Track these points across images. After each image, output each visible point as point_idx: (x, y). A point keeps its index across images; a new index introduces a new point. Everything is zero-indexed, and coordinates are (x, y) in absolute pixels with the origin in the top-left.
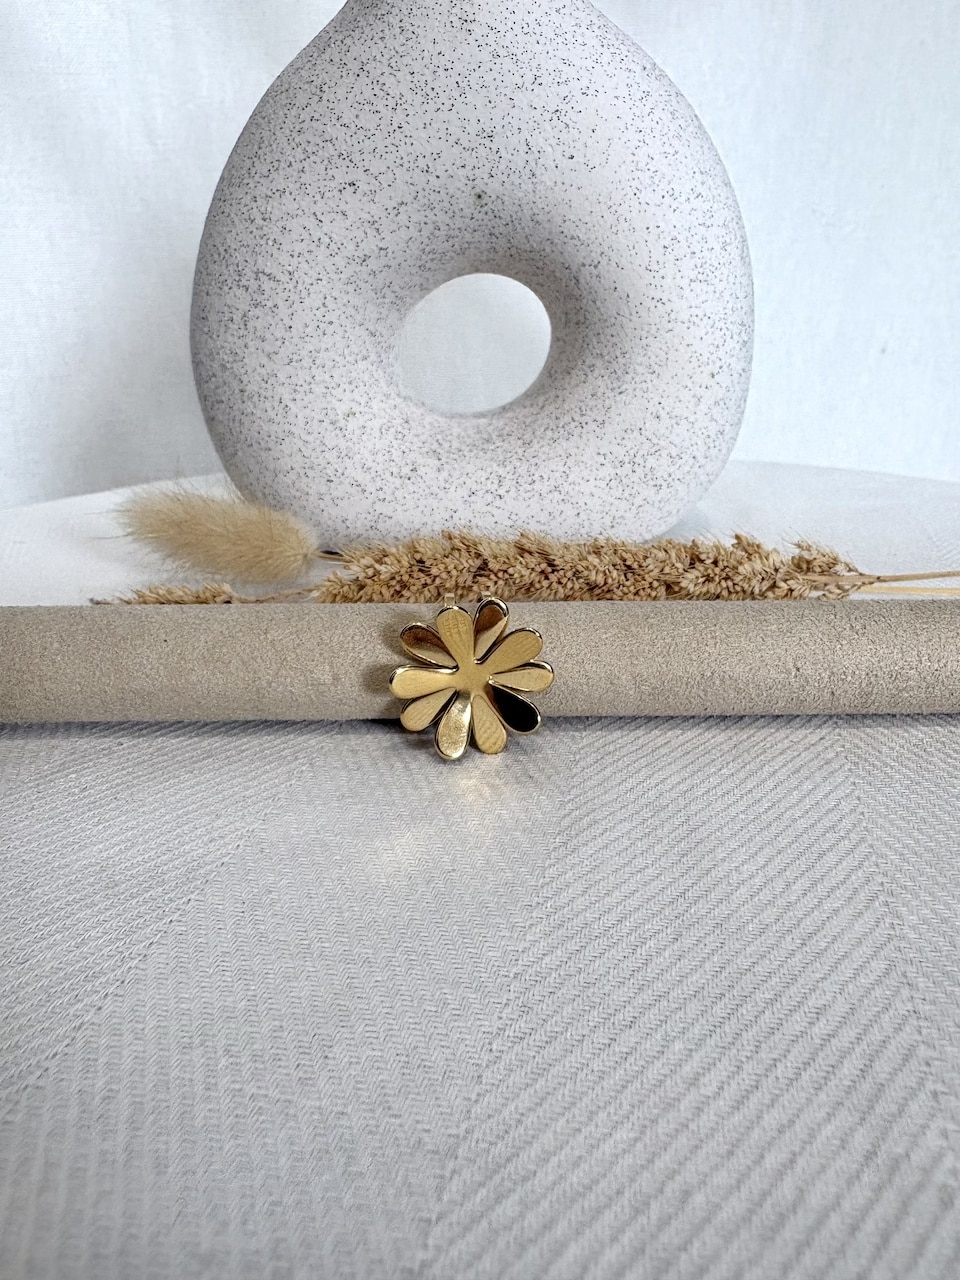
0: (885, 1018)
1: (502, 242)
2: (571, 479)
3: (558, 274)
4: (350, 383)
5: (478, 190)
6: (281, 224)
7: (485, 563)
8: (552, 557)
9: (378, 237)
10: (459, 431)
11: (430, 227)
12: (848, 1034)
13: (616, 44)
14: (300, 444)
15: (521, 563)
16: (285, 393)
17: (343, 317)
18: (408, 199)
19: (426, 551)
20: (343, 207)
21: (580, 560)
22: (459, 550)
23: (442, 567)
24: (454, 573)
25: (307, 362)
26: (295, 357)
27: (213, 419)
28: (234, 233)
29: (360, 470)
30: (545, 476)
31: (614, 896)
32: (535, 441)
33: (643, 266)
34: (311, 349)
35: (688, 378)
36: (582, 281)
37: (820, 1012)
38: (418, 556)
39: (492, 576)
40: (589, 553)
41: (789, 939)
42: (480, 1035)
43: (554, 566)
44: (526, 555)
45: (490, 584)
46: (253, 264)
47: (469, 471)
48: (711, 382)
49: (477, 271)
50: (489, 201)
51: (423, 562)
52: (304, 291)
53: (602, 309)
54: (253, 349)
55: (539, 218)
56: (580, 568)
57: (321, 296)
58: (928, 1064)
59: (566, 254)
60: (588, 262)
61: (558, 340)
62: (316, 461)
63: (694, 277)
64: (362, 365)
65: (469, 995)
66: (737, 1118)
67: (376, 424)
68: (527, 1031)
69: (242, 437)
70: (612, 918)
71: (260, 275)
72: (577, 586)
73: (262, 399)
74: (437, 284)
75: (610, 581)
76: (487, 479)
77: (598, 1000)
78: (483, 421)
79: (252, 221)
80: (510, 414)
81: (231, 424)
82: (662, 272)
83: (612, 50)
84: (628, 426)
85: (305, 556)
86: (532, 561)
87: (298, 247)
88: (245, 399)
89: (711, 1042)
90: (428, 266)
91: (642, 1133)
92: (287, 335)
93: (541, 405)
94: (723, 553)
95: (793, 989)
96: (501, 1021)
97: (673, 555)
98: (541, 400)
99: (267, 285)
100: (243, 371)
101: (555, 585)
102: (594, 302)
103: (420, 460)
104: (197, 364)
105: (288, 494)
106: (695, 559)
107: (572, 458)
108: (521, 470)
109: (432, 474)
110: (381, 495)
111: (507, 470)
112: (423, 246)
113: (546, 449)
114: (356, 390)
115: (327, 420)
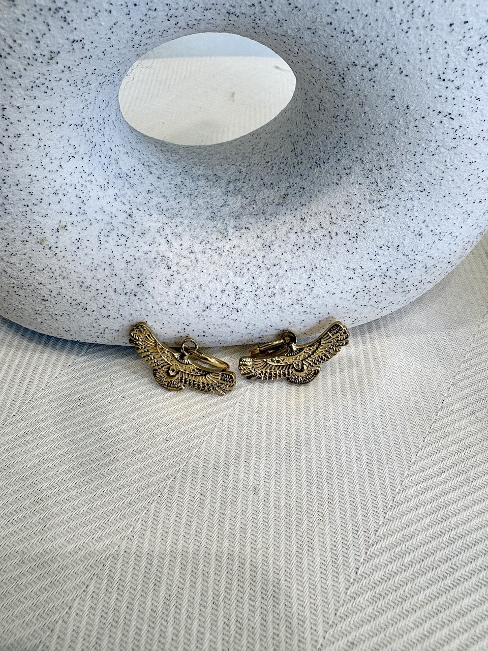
11: (143, 8)
29: (77, 289)
35: (462, 197)
36: (349, 81)
53: (370, 115)
59: (332, 49)
60: (360, 62)
62: (25, 282)
107: (318, 272)
108: (260, 279)
109: (161, 289)
110: (104, 312)
111: (244, 281)
112: (134, 29)
113: (288, 257)
114: (64, 199)
115: (32, 240)
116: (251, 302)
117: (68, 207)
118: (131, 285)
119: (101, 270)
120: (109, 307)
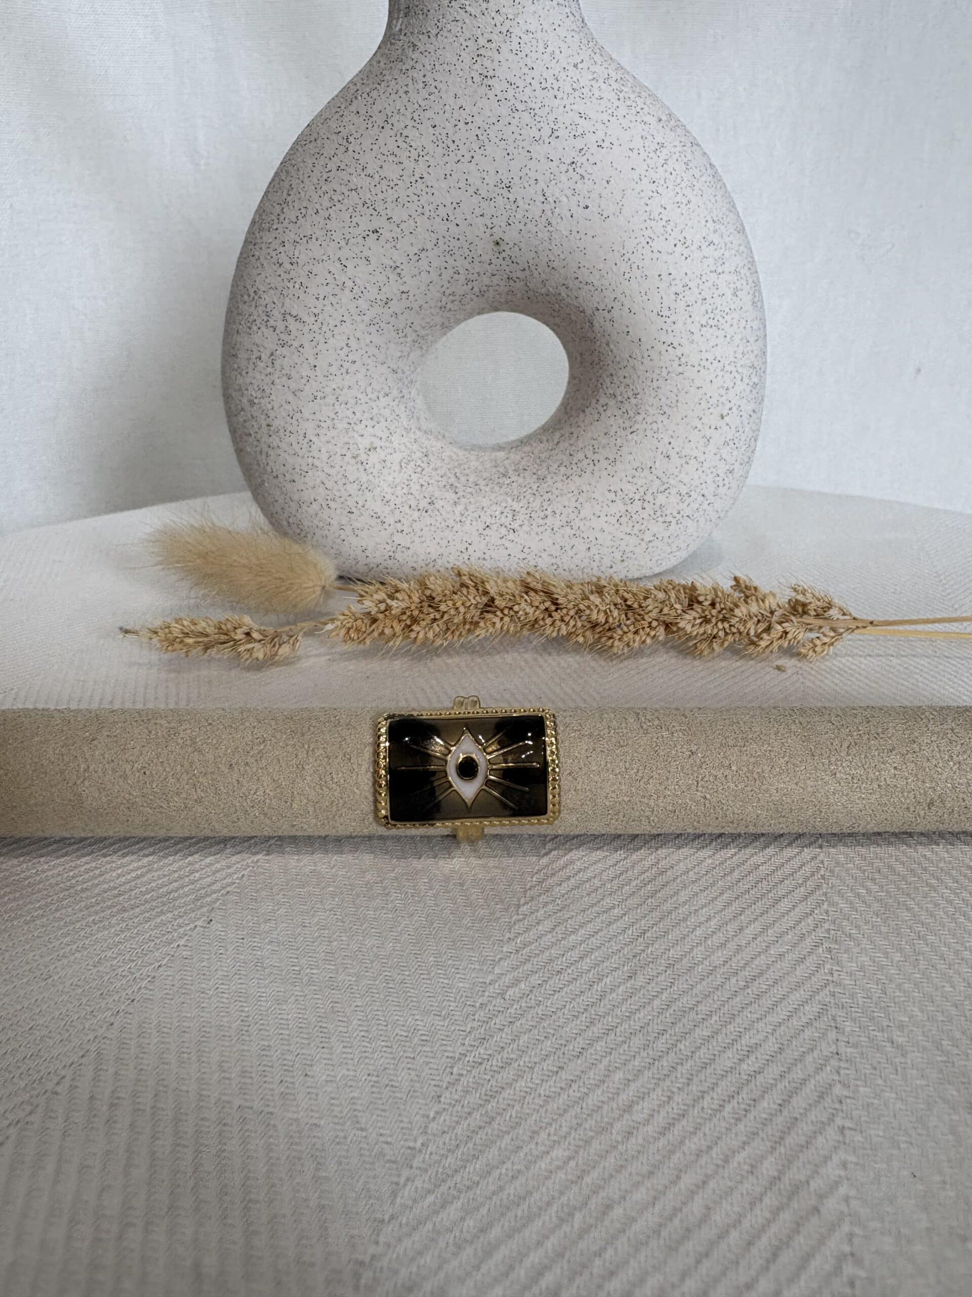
0: (809, 1059)
1: (519, 284)
2: (582, 516)
3: (573, 318)
4: (372, 419)
5: (496, 238)
6: (306, 268)
7: (492, 600)
8: (556, 596)
9: (400, 281)
10: (477, 464)
11: (450, 272)
12: (774, 1071)
13: (632, 96)
14: (323, 476)
15: (526, 601)
16: (310, 428)
17: (366, 356)
18: (429, 246)
19: (436, 586)
20: (365, 254)
21: (583, 599)
22: (467, 587)
23: (450, 603)
24: (462, 610)
25: (330, 399)
26: (319, 395)
27: (241, 450)
28: (263, 276)
29: (379, 503)
30: (558, 512)
31: (579, 934)
32: (549, 477)
33: (655, 312)
34: (334, 386)
35: (697, 420)
36: (596, 324)
37: (751, 1050)
38: (428, 593)
39: (498, 613)
40: (592, 592)
41: (733, 980)
42: (444, 1058)
43: (557, 604)
44: (532, 594)
45: (497, 620)
46: (280, 305)
47: (484, 505)
48: (722, 423)
49: (496, 309)
50: (506, 248)
51: (434, 598)
52: (328, 331)
53: (615, 351)
54: (280, 387)
55: (555, 264)
56: (582, 607)
57: (345, 338)
58: (841, 1102)
59: (580, 299)
60: (601, 307)
61: (575, 378)
62: (337, 494)
63: (704, 323)
64: (383, 401)
65: (437, 1022)
66: (662, 1142)
67: (397, 457)
68: (486, 1057)
69: (269, 469)
70: (574, 955)
71: (288, 317)
72: (579, 624)
73: (287, 433)
74: (458, 322)
75: (611, 620)
76: (502, 513)
77: (552, 1032)
78: (501, 454)
79: (281, 265)
80: (527, 449)
81: (259, 457)
82: (673, 318)
83: (629, 103)
84: (639, 464)
85: (324, 587)
86: (537, 599)
87: (323, 291)
88: (271, 433)
89: (648, 1074)
90: (449, 306)
91: (576, 1152)
92: (312, 374)
93: (556, 441)
94: (720, 594)
95: (731, 1028)
96: (462, 1048)
97: (673, 595)
98: (557, 435)
99: (293, 325)
100: (269, 406)
101: (558, 623)
102: (608, 344)
103: (437, 494)
104: (227, 398)
105: (310, 524)
106: (693, 601)
107: (584, 495)
108: (534, 504)
109: (448, 508)
110: (399, 526)
111: (521, 505)
112: (443, 289)
113: (559, 485)
114: (377, 425)
115: (349, 455)
116: (526, 523)
117: (380, 434)
118: (424, 504)
119: (399, 488)
120: (402, 520)
